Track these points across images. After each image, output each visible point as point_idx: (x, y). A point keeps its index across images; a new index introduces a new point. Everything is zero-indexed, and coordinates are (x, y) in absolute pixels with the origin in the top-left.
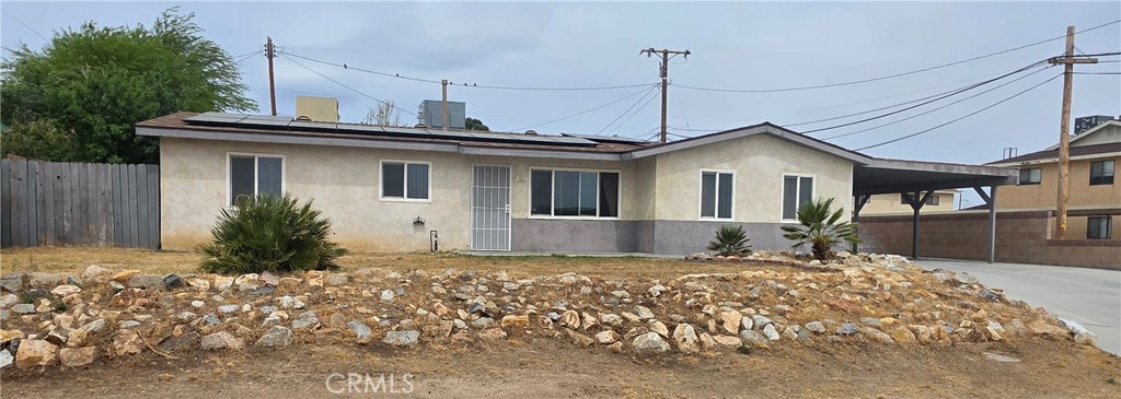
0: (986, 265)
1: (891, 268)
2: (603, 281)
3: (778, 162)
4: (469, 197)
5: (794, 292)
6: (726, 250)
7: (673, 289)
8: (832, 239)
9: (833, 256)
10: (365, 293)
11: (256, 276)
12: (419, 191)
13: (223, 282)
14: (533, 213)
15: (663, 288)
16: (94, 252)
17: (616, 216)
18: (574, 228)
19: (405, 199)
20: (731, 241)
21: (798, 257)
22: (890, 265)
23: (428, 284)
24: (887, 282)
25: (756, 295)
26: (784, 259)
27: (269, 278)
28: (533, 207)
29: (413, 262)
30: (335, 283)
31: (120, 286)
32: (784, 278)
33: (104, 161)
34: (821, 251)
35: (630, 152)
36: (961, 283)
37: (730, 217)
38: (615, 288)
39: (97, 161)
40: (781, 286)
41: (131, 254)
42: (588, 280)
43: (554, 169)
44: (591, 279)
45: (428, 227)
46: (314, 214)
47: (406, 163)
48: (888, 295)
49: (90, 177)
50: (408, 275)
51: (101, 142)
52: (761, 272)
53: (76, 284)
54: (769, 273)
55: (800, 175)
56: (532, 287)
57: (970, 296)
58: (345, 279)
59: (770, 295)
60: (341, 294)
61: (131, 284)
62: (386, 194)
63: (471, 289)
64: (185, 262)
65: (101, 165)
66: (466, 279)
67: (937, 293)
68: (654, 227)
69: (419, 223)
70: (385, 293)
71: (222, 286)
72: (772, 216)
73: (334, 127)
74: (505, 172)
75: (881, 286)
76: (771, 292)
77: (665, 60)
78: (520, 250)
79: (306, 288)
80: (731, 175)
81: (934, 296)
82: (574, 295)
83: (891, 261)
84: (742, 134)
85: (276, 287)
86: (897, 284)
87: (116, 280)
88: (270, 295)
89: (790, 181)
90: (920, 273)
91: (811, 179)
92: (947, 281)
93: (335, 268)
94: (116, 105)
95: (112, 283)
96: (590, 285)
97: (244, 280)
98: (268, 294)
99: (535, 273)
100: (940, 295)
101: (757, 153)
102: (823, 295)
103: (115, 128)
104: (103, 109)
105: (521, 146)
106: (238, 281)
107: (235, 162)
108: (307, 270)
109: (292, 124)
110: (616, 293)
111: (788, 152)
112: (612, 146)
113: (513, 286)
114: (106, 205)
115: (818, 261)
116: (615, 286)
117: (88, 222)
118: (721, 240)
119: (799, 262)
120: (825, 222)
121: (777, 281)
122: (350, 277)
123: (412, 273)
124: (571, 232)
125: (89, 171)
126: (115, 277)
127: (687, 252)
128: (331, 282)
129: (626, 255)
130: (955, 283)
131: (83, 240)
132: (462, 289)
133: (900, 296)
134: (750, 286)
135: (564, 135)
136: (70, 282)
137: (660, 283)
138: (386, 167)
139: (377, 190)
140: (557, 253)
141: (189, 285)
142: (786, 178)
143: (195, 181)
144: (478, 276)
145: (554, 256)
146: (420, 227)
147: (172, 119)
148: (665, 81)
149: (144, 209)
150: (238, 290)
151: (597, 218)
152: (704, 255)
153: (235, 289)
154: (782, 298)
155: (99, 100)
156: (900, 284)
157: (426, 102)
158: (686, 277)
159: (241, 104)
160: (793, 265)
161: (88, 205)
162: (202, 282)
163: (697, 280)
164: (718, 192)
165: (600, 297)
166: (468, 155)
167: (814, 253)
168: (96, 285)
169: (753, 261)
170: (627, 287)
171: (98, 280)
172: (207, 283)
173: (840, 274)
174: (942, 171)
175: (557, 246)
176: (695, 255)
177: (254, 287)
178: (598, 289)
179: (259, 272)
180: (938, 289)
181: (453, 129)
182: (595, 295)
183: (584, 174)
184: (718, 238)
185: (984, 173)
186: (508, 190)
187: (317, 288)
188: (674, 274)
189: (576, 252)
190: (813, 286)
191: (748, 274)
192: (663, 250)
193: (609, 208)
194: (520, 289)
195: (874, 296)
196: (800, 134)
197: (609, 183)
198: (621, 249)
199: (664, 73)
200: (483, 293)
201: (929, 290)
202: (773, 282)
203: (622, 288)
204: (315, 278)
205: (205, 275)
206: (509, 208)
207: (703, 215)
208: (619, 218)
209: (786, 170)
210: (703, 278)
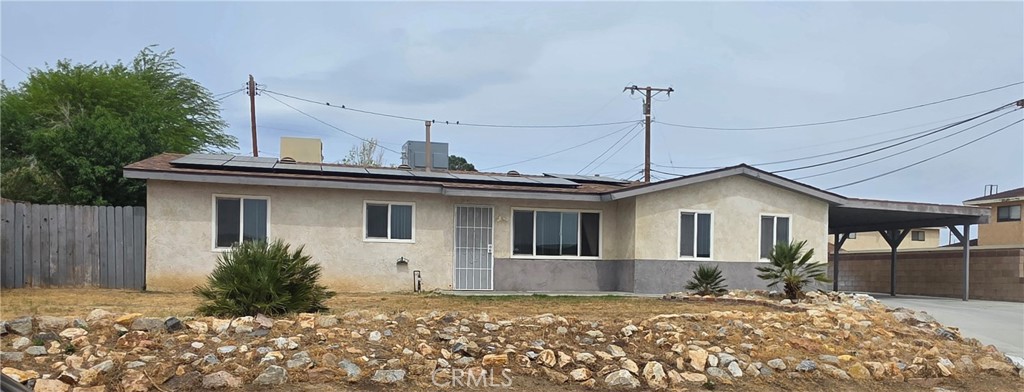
0: (959, 303)
1: (856, 307)
2: (578, 322)
3: (754, 202)
4: (451, 237)
5: (758, 332)
6: (702, 289)
7: (645, 328)
8: (804, 278)
9: (803, 296)
10: (354, 334)
11: (251, 318)
12: (403, 232)
13: (221, 324)
14: (515, 253)
15: (635, 328)
16: (82, 294)
17: (597, 255)
18: (555, 268)
19: (389, 239)
20: (708, 281)
21: (771, 296)
22: (856, 305)
23: (413, 325)
24: (848, 322)
25: (722, 335)
26: (758, 299)
27: (263, 320)
28: (515, 246)
29: (398, 302)
30: (326, 325)
31: (124, 329)
32: (751, 317)
33: (90, 203)
34: (793, 291)
35: (609, 193)
36: (919, 322)
37: (708, 256)
38: (589, 327)
39: (83, 204)
40: (748, 325)
41: (119, 295)
42: (565, 320)
43: (536, 210)
44: (567, 319)
45: (412, 267)
46: (305, 260)
47: (390, 204)
48: (847, 333)
49: (77, 220)
50: (395, 317)
51: (87, 184)
52: (729, 312)
53: (82, 327)
54: (736, 314)
55: (777, 215)
56: (511, 328)
57: (925, 334)
58: (335, 321)
59: (737, 334)
60: (331, 335)
61: (134, 327)
62: (370, 234)
63: (454, 329)
64: (176, 305)
65: (88, 207)
66: (449, 320)
67: (894, 332)
68: (634, 266)
69: (402, 263)
70: (373, 334)
71: (219, 329)
72: (750, 256)
73: (318, 169)
74: (487, 213)
75: (842, 325)
76: (737, 332)
77: (649, 97)
78: (503, 290)
79: (298, 329)
80: (709, 215)
81: (891, 335)
82: (551, 335)
83: (859, 299)
84: (719, 175)
85: (270, 328)
86: (857, 323)
87: (118, 323)
88: (266, 336)
89: (767, 221)
90: (883, 312)
91: (787, 219)
92: (906, 320)
93: (324, 310)
94: (102, 147)
95: (117, 327)
96: (566, 326)
97: (241, 322)
98: (263, 336)
99: (515, 313)
100: (896, 333)
101: (734, 194)
102: (786, 333)
103: (100, 170)
104: (89, 151)
105: (504, 187)
106: (234, 324)
107: (221, 203)
108: (299, 313)
109: (278, 166)
110: (591, 333)
111: (764, 192)
112: (592, 186)
113: (494, 327)
114: (92, 246)
115: (789, 301)
116: (589, 326)
117: (74, 264)
118: (698, 280)
119: (771, 301)
120: (796, 262)
121: (744, 321)
122: (339, 320)
123: (398, 315)
124: (553, 272)
125: (76, 213)
126: (118, 320)
127: (666, 291)
128: (322, 324)
129: (606, 294)
130: (913, 322)
131: (68, 281)
132: (445, 329)
133: (858, 335)
134: (718, 325)
135: (546, 175)
136: (76, 325)
137: (633, 323)
138: (370, 208)
139: (361, 231)
140: (539, 292)
141: (188, 327)
142: (764, 219)
143: (181, 223)
144: (460, 317)
145: (535, 295)
146: (403, 267)
147: (157, 161)
148: (648, 119)
149: (129, 251)
150: (234, 332)
151: (578, 257)
152: (682, 294)
153: (232, 331)
154: (747, 337)
155: (86, 143)
156: (860, 324)
157: (410, 143)
158: (657, 317)
159: (221, 141)
160: (765, 304)
161: (74, 246)
162: (201, 324)
163: (668, 321)
164: (696, 232)
165: (575, 336)
166: (450, 197)
167: (787, 292)
168: (101, 327)
169: (728, 300)
170: (602, 327)
171: (103, 323)
172: (206, 325)
173: (804, 313)
174: (915, 210)
175: (540, 285)
176: (673, 295)
177: (250, 329)
178: (574, 329)
179: (254, 315)
180: (895, 329)
181: (436, 169)
182: (570, 335)
183: (565, 214)
184: (696, 277)
185: (956, 213)
186: (490, 230)
187: (308, 330)
188: (648, 314)
189: (557, 291)
190: (778, 325)
191: (717, 314)
192: (644, 288)
193: (589, 248)
194: (500, 329)
195: (834, 334)
196: (771, 174)
197: (590, 223)
198: (602, 289)
199: (647, 110)
200: (465, 334)
201: (887, 329)
202: (740, 322)
203: (597, 328)
204: (306, 320)
205: (203, 318)
206: (491, 248)
207: (682, 254)
208: (600, 257)
209: (763, 211)
210: (673, 318)
